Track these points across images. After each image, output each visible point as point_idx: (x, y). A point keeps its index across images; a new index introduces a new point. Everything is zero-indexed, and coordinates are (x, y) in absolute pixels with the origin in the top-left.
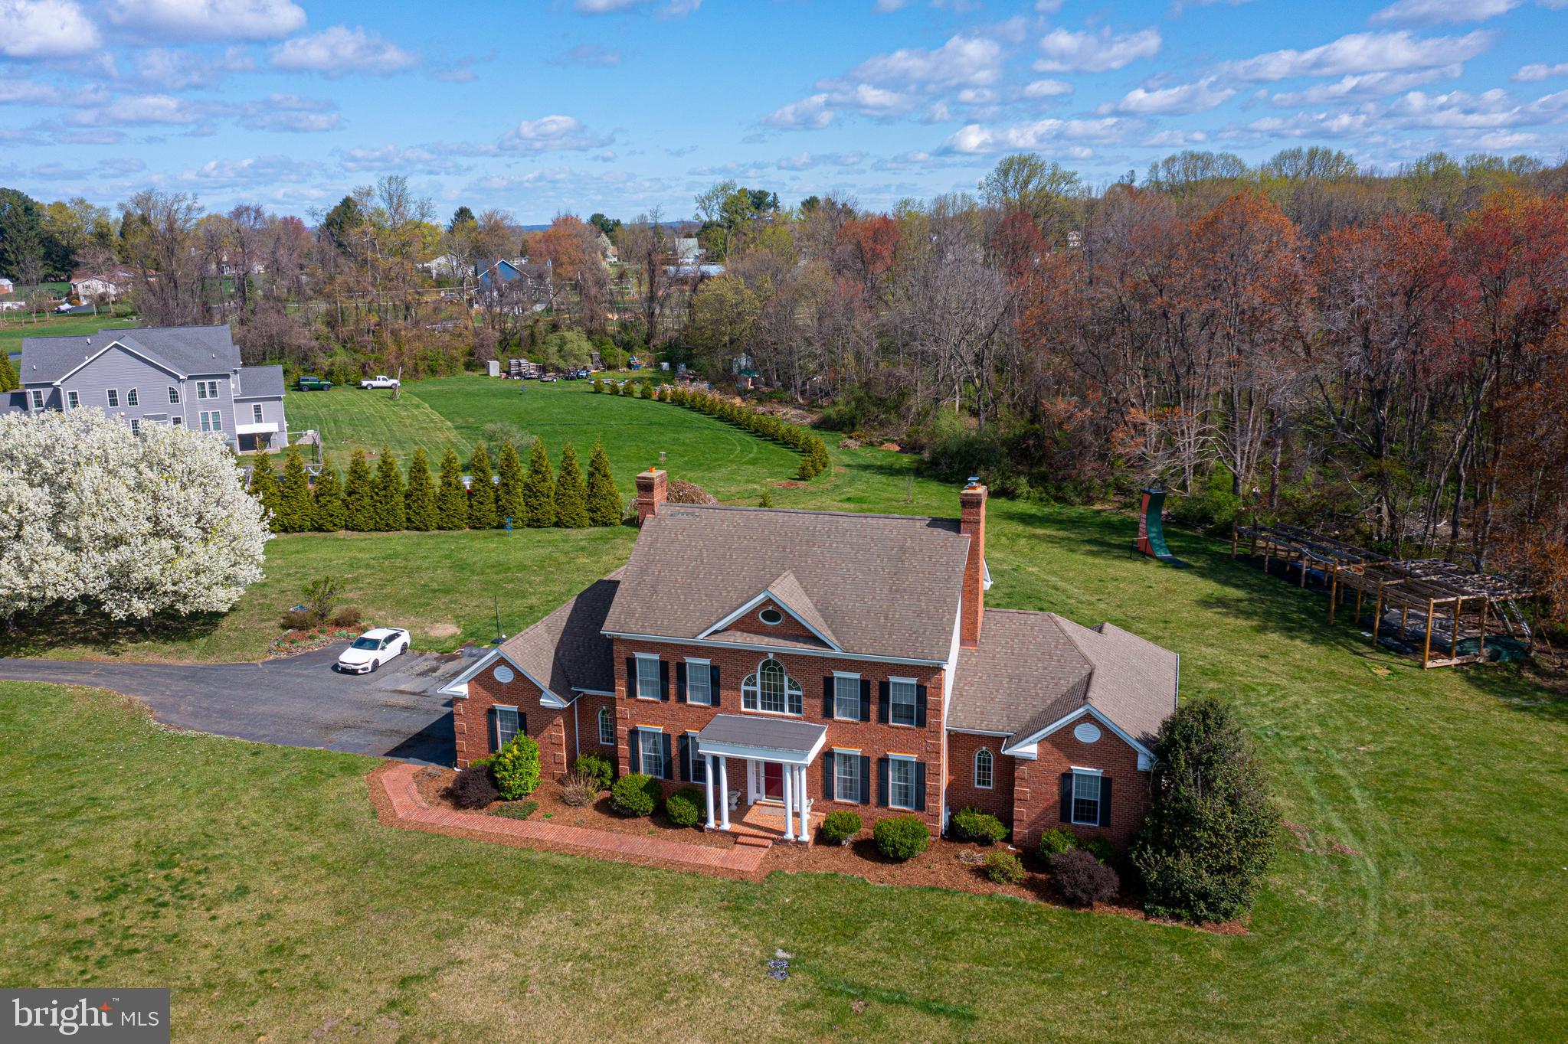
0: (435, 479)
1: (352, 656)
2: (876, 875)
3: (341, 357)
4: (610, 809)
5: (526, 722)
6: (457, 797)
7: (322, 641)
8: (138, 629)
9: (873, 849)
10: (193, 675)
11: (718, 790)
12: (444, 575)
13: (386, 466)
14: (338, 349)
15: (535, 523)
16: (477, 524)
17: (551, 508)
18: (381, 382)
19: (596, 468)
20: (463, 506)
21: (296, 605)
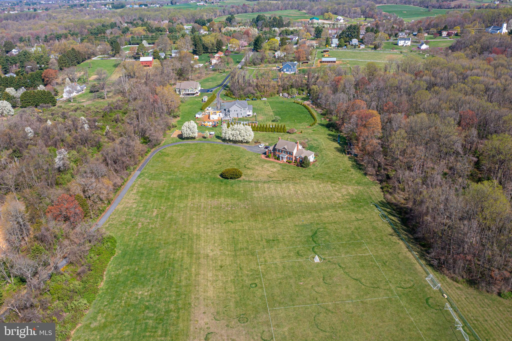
0: (268, 126)
1: (260, 146)
2: (288, 164)
3: (259, 94)
4: (275, 159)
5: (271, 153)
6: (266, 157)
7: (258, 144)
8: (244, 142)
9: (289, 163)
10: (249, 147)
11: (281, 158)
12: (268, 138)
13: (263, 125)
14: (258, 92)
15: (277, 132)
16: (272, 132)
17: (279, 130)
18: (264, 99)
19: (284, 126)
20: (270, 130)
21: (255, 140)
